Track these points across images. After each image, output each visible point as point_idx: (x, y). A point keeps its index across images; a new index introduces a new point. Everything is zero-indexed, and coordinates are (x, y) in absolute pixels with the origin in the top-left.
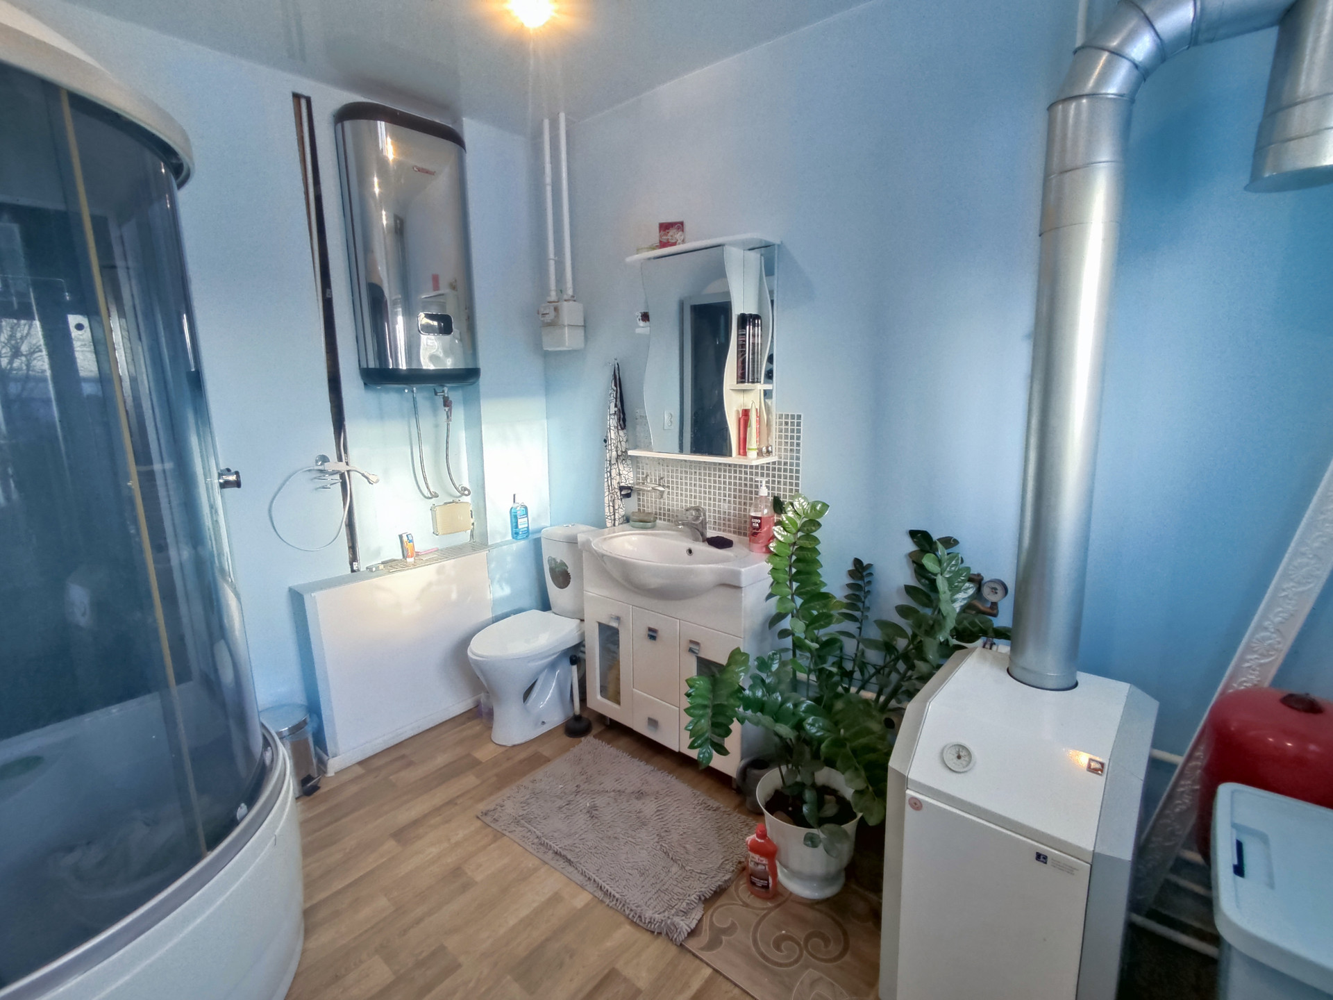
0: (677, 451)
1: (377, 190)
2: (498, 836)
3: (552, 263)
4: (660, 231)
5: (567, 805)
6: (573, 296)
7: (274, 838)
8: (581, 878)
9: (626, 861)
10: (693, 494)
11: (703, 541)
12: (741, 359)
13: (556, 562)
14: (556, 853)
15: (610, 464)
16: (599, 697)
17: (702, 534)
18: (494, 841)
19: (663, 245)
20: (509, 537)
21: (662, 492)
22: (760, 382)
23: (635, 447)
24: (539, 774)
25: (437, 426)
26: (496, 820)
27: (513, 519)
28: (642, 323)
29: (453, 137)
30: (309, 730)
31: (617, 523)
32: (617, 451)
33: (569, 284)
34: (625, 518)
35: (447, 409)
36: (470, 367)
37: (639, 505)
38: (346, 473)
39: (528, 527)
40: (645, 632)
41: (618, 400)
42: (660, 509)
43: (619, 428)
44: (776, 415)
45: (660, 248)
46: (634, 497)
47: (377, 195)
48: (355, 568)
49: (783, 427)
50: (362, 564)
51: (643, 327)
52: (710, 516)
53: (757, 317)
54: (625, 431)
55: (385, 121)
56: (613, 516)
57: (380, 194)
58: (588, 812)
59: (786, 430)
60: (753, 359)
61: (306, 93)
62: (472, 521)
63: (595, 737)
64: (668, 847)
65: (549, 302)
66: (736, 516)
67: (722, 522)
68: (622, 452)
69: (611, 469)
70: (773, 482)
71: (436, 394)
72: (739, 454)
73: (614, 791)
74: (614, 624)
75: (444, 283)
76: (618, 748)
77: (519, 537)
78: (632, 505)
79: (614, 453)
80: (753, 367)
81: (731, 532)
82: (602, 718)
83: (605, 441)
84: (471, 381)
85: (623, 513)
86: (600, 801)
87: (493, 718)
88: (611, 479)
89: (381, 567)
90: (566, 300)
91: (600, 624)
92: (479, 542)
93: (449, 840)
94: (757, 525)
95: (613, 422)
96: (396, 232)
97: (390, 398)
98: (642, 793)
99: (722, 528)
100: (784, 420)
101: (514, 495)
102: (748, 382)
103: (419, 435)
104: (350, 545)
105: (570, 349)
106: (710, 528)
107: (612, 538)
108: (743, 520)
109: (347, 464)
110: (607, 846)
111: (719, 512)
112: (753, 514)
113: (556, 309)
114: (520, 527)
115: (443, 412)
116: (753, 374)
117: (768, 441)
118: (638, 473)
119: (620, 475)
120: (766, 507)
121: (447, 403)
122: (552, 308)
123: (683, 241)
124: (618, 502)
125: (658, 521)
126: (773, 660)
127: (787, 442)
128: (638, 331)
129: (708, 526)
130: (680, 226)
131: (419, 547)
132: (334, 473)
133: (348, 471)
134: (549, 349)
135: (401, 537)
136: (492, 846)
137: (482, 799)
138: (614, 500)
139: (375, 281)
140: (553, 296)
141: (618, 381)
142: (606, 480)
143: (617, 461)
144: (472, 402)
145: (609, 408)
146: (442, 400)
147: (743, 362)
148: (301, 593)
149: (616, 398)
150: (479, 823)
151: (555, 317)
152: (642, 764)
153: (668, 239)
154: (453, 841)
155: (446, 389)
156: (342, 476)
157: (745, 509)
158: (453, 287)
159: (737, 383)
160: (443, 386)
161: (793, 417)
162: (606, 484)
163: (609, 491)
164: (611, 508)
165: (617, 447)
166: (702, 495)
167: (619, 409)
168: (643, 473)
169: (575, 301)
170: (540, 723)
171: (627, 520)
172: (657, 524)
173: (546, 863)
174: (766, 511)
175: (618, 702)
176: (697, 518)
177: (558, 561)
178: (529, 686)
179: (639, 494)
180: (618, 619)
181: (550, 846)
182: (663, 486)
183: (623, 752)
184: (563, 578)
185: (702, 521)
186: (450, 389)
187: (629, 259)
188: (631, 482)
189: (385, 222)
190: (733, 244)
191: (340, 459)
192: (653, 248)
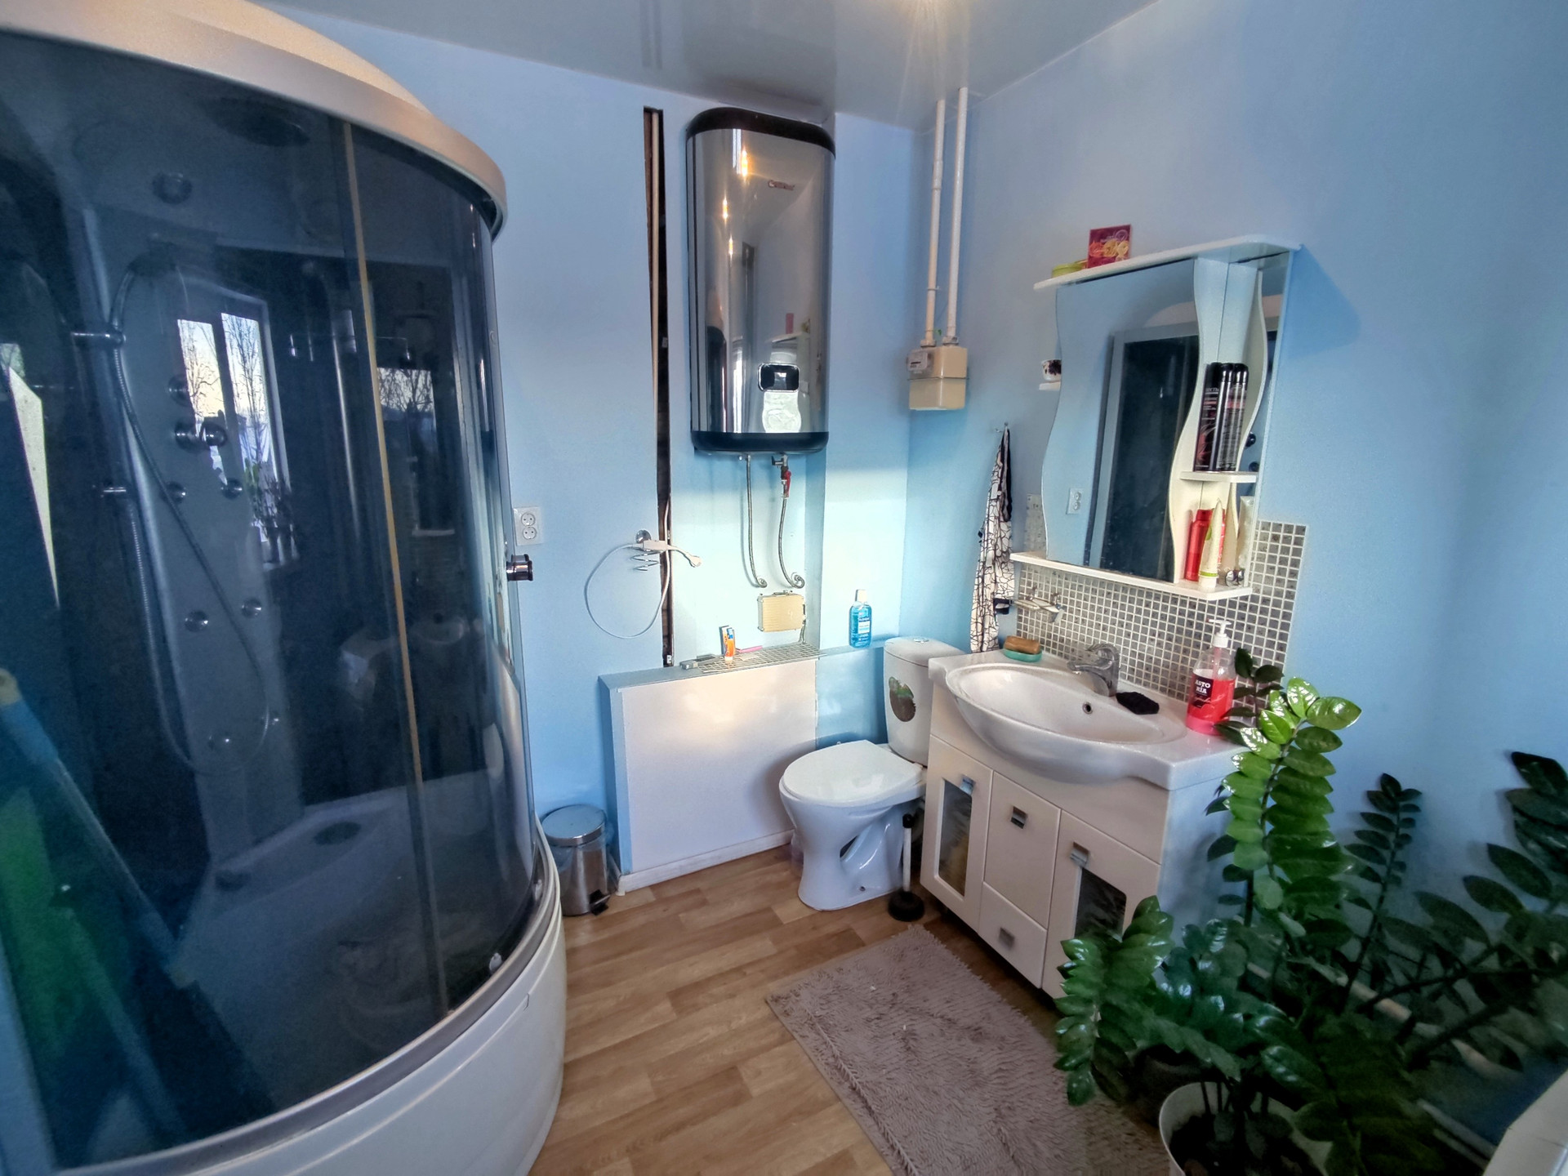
0: (1081, 563)
1: (725, 215)
2: (786, 1037)
3: (932, 295)
4: (1091, 243)
5: (878, 1019)
6: (954, 339)
7: (525, 999)
8: (882, 1141)
9: (946, 1136)
10: (1102, 623)
11: (1111, 696)
12: (1205, 434)
13: (899, 686)
14: (854, 1089)
15: (984, 567)
16: (937, 876)
17: (1111, 686)
18: (781, 1042)
19: (1093, 262)
20: (846, 642)
21: (1054, 616)
22: (1234, 469)
23: (1021, 549)
24: (850, 961)
25: (773, 500)
26: (786, 1013)
27: (853, 622)
28: (1049, 377)
29: (821, 139)
30: (603, 840)
31: (985, 648)
32: (995, 550)
33: (952, 322)
34: (997, 641)
35: (785, 481)
36: (817, 431)
37: (1019, 626)
38: (667, 552)
39: (870, 633)
40: (1007, 812)
41: (1004, 480)
42: (1049, 636)
43: (1002, 519)
44: (1258, 522)
45: (1089, 267)
46: (1013, 615)
47: (726, 221)
48: (668, 662)
49: (1269, 543)
50: (676, 658)
51: (1050, 382)
52: (1126, 660)
53: (1241, 368)
54: (1009, 523)
55: (742, 128)
56: (980, 637)
57: (729, 219)
58: (904, 1039)
59: (1274, 549)
60: (1227, 434)
61: (658, 107)
62: (804, 617)
63: (927, 926)
64: (1008, 1136)
65: (923, 347)
66: (1168, 667)
67: (1144, 671)
68: (1003, 552)
69: (984, 574)
70: (1240, 626)
71: (774, 463)
72: (1185, 577)
73: (942, 1017)
74: (966, 790)
75: (798, 322)
76: (955, 951)
77: (857, 644)
78: (1007, 625)
79: (991, 554)
80: (1226, 447)
81: (1156, 688)
82: (938, 905)
83: (980, 534)
84: (816, 448)
85: (996, 634)
86: (921, 1027)
87: (802, 868)
88: (983, 587)
89: (696, 664)
90: (945, 344)
91: (948, 784)
92: (808, 647)
93: (730, 1022)
94: (1205, 691)
95: (994, 510)
96: (744, 263)
97: (725, 466)
98: (981, 1033)
99: (1143, 680)
100: (1270, 533)
101: (857, 591)
102: (1214, 469)
103: (750, 512)
104: (666, 633)
105: (944, 409)
106: (1124, 677)
107: (974, 670)
108: (1179, 674)
109: (669, 542)
110: (923, 1101)
111: (1141, 656)
112: (1198, 672)
113: (930, 356)
114: (860, 632)
115: (780, 484)
116: (1224, 456)
117: (1237, 560)
118: (1021, 582)
119: (996, 582)
120: (1222, 663)
121: (785, 474)
122: (926, 356)
123: (1127, 256)
124: (989, 620)
125: (1044, 652)
126: (1214, 933)
127: (1273, 568)
128: (1043, 387)
129: (1120, 672)
130: (1124, 232)
131: (740, 643)
132: (654, 552)
133: (670, 551)
134: (918, 409)
135: (721, 629)
136: (777, 1049)
137: (775, 977)
138: (984, 616)
139: (716, 324)
140: (929, 339)
141: (1006, 455)
142: (976, 587)
143: (994, 564)
144: (816, 472)
145: (990, 491)
146: (780, 471)
147: (1209, 438)
148: (609, 687)
149: (1001, 478)
150: (765, 1011)
151: (928, 366)
152: (986, 987)
153: (1102, 254)
154: (734, 1026)
155: (785, 457)
156: (663, 556)
157: (1184, 660)
158: (806, 329)
159: (1195, 469)
160: (783, 454)
161: (1289, 528)
162: (975, 593)
163: (979, 603)
164: (980, 626)
165: (996, 545)
166: (1116, 627)
167: (1004, 493)
168: (1029, 584)
169: (957, 344)
170: (858, 889)
171: (1000, 644)
172: (1043, 657)
173: (838, 1099)
174: (1221, 671)
175: (962, 891)
176: (1105, 661)
177: (902, 685)
178: (847, 842)
179: (1020, 611)
180: (971, 784)
181: (848, 1075)
182: (1057, 606)
183: (961, 961)
184: (906, 709)
185: (1112, 666)
186: (790, 457)
187: (1039, 285)
188: (1011, 594)
189: (731, 252)
190: (1209, 255)
191: (662, 537)
192: (1078, 268)
